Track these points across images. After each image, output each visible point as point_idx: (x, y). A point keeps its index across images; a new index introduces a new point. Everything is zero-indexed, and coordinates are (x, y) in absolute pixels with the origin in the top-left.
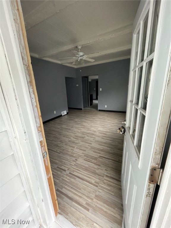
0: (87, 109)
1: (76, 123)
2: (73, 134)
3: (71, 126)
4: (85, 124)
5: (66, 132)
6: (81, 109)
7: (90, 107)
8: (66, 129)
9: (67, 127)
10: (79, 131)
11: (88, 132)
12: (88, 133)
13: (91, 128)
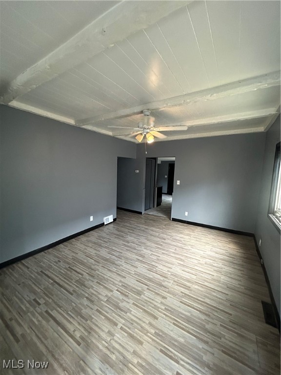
0: (151, 213)
1: (128, 247)
2: (119, 278)
3: (117, 254)
4: (145, 251)
5: (105, 271)
6: (141, 213)
7: (157, 211)
8: (106, 260)
9: (108, 256)
10: (133, 270)
11: (151, 275)
12: (150, 280)
13: (156, 265)
